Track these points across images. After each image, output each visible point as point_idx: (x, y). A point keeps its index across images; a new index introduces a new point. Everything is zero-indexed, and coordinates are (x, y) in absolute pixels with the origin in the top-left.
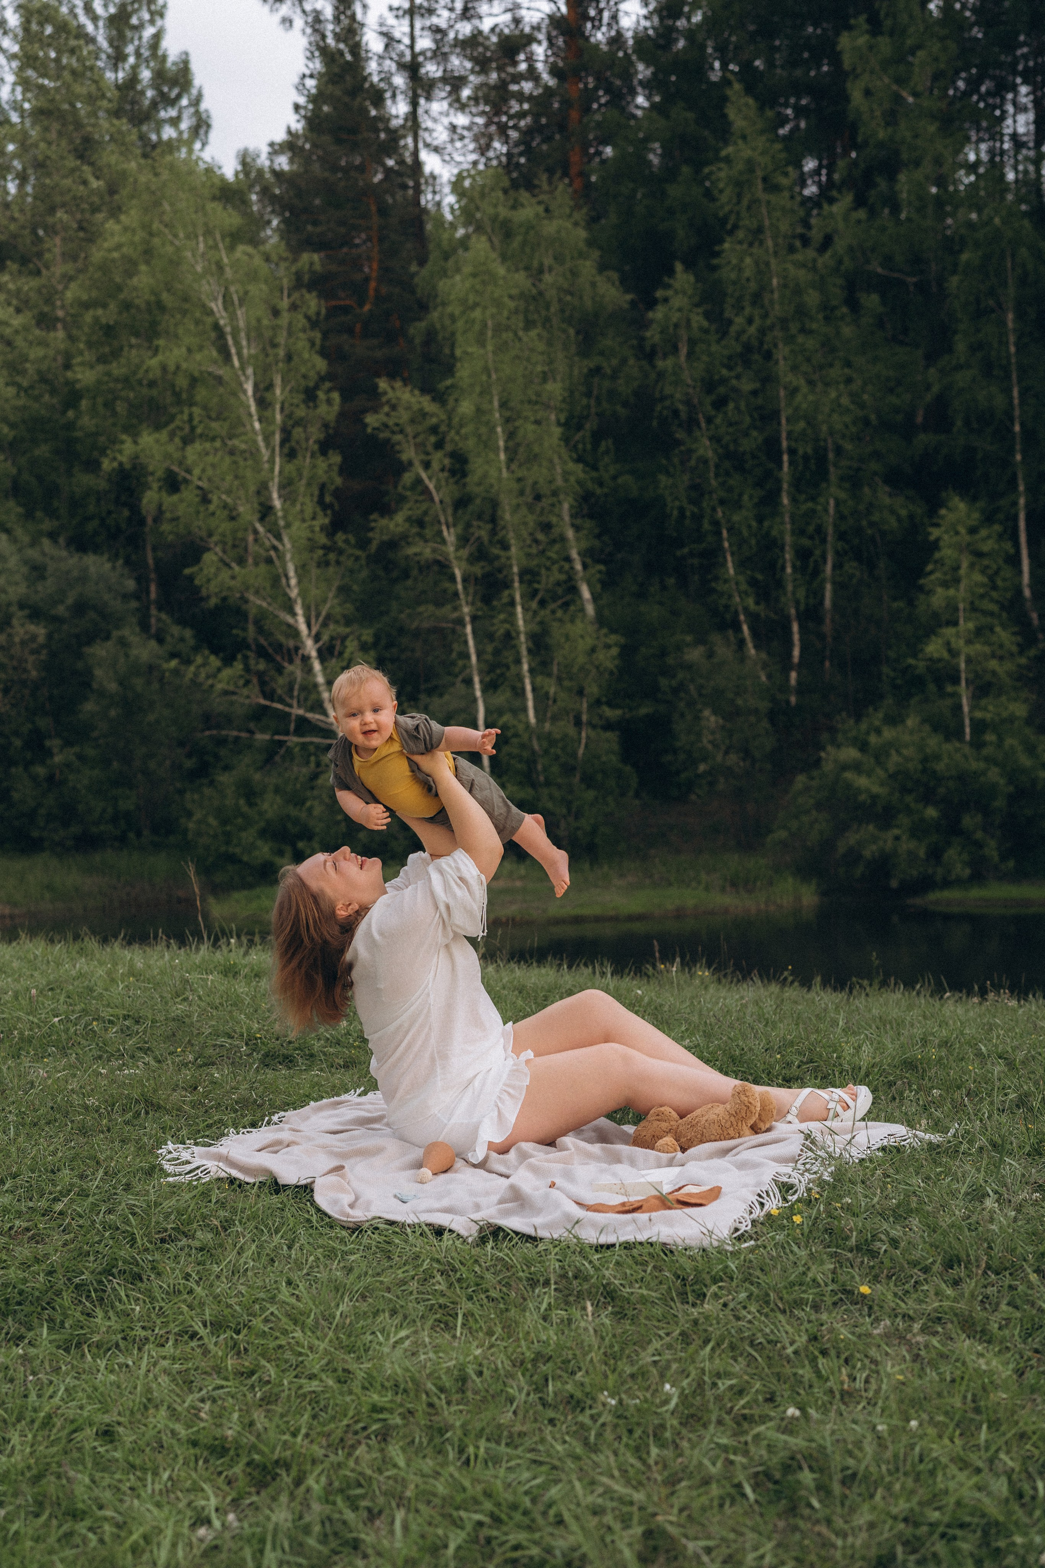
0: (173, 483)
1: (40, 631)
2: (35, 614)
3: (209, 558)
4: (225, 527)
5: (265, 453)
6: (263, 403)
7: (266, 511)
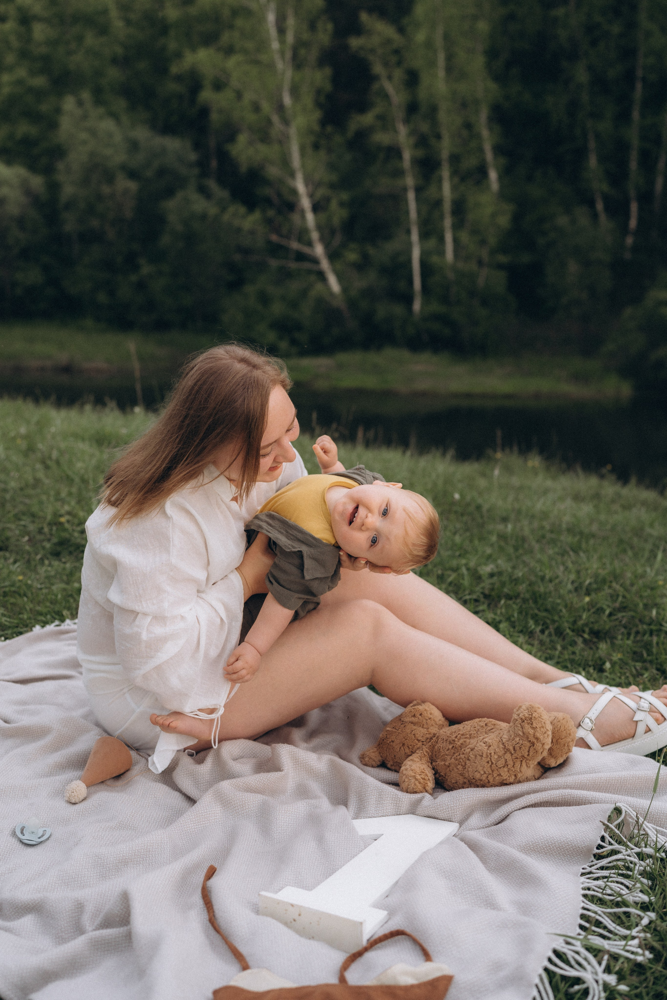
0: (218, 86)
1: (132, 186)
2: (133, 174)
3: (242, 139)
4: (251, 117)
5: (280, 65)
6: (281, 31)
7: (280, 108)
